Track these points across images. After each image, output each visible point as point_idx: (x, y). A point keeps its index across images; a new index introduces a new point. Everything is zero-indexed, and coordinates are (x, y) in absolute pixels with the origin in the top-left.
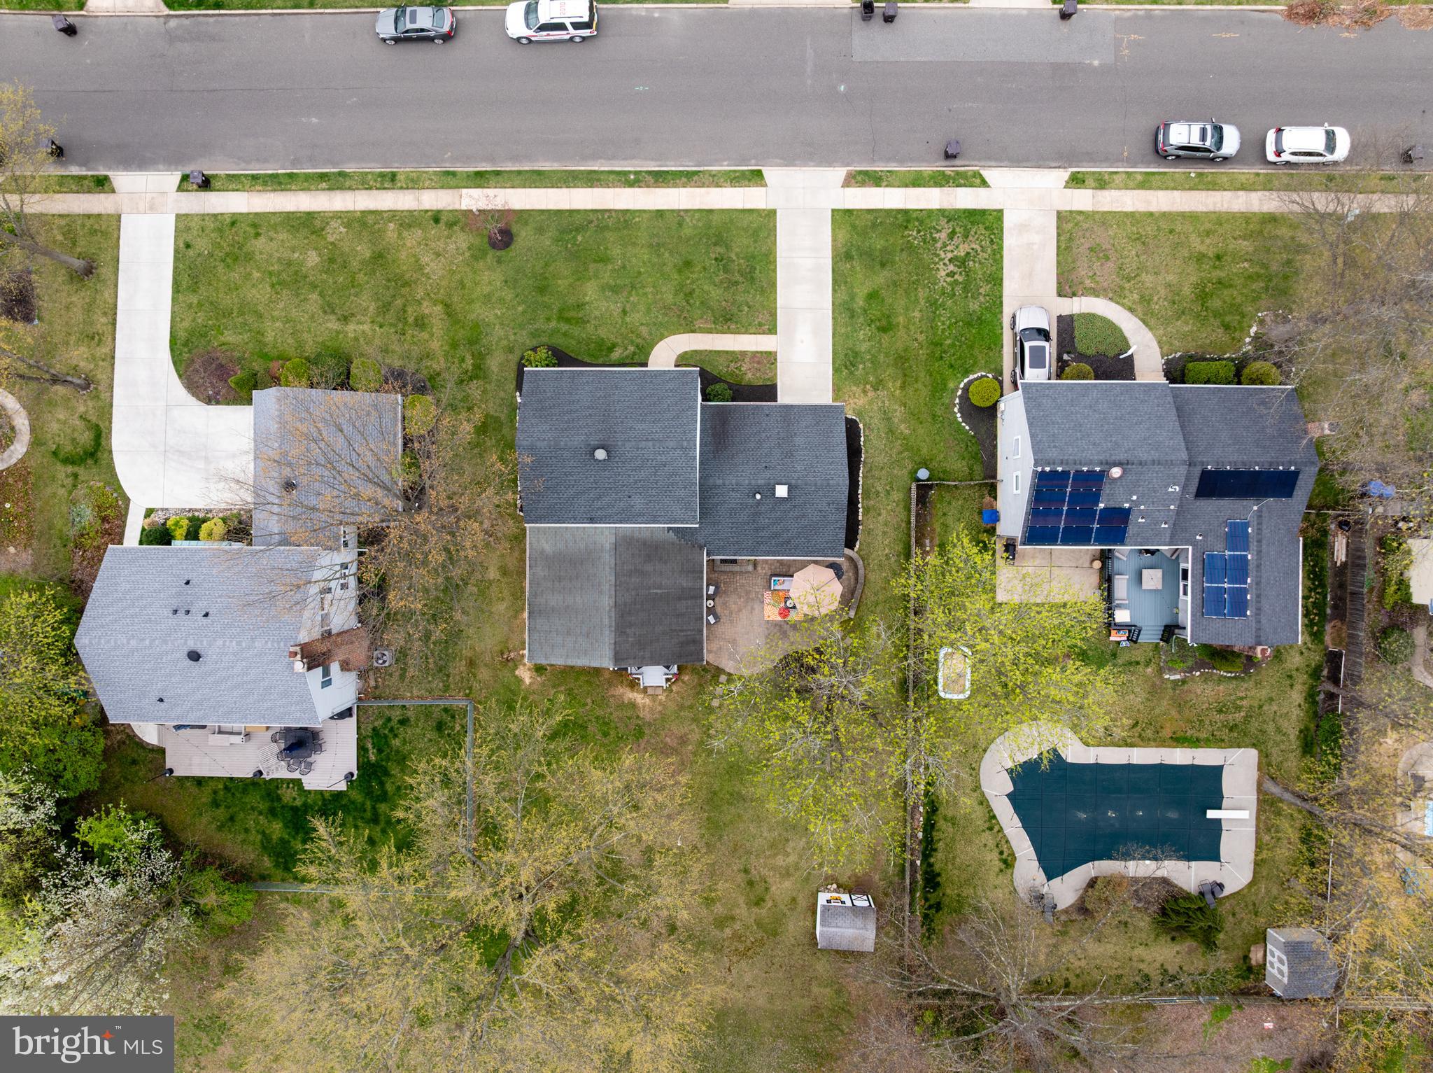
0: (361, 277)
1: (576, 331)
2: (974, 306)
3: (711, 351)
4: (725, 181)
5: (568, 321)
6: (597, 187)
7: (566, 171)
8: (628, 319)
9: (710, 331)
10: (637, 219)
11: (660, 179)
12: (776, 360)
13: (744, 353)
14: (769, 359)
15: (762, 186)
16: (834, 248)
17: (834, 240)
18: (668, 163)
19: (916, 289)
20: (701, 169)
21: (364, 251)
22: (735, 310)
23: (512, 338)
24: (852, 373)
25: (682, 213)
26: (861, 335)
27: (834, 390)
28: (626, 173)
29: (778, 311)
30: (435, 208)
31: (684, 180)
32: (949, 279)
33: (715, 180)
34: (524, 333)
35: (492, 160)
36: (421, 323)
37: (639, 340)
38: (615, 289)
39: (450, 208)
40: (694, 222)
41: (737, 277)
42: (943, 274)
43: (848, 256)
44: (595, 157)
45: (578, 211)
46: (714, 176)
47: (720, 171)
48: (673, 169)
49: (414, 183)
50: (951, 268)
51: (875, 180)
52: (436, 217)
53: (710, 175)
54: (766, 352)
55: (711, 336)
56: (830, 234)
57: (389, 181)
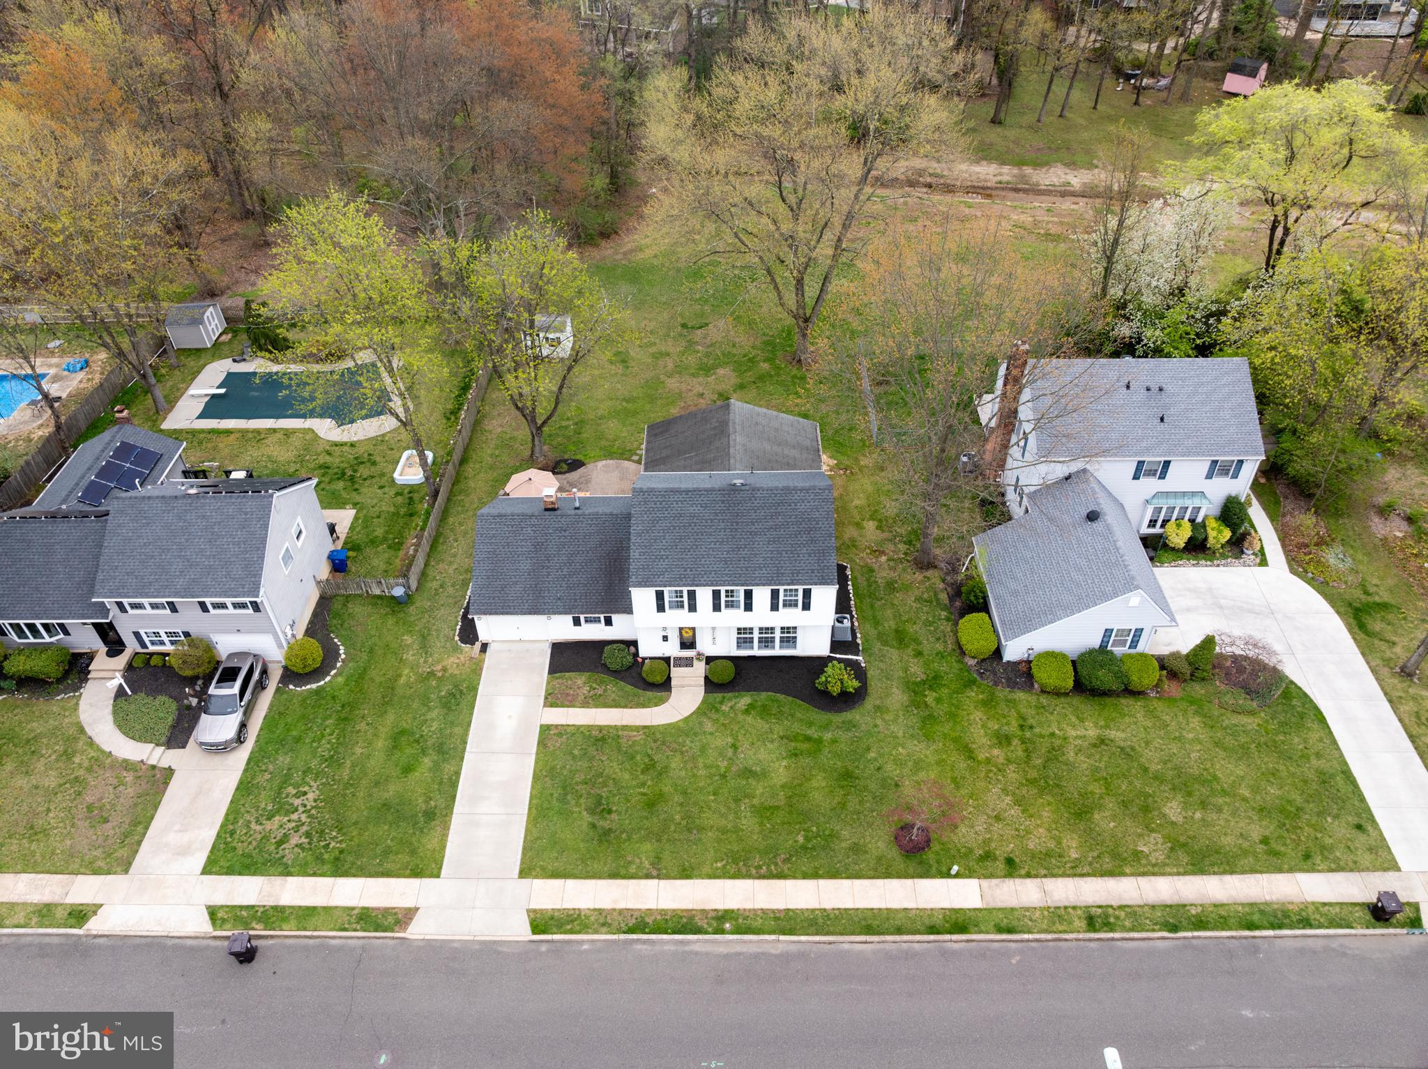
0: (1097, 789)
1: (797, 728)
2: (284, 760)
3: (625, 707)
4: (587, 917)
5: (808, 739)
6: (780, 911)
7: (827, 934)
8: (730, 740)
9: (625, 728)
10: (719, 865)
11: (684, 923)
12: (546, 698)
13: (585, 704)
14: (552, 700)
15: (535, 911)
16: (446, 827)
17: (445, 836)
18: (673, 948)
19: (351, 778)
20: (622, 937)
21: (1104, 821)
22: (592, 751)
23: (879, 722)
24: (456, 686)
25: (655, 873)
26: (435, 725)
27: (481, 669)
28: (738, 930)
29: (534, 750)
30: (1018, 881)
31: (649, 920)
32: (306, 789)
33: (603, 920)
34: (863, 727)
35: (945, 954)
36: (1003, 740)
37: (715, 716)
38: (748, 773)
39: (994, 881)
40: (637, 861)
41: (582, 789)
42: (311, 796)
43: (430, 815)
44: (786, 958)
45: (805, 876)
46: (603, 925)
47: (596, 932)
48: (665, 937)
49: (1058, 916)
50: (297, 802)
51: (368, 919)
52: (1012, 868)
53: (610, 925)
54: (557, 706)
55: (624, 723)
56: (449, 844)
57: (1097, 919)
